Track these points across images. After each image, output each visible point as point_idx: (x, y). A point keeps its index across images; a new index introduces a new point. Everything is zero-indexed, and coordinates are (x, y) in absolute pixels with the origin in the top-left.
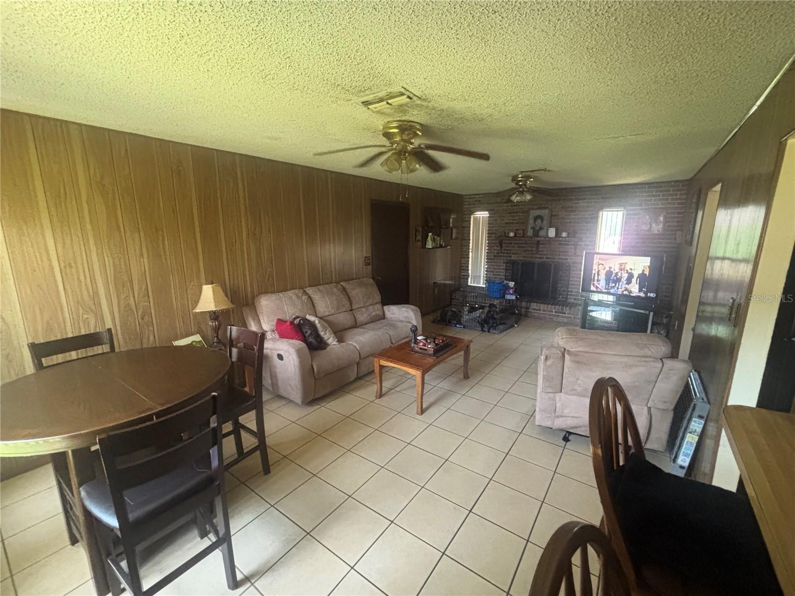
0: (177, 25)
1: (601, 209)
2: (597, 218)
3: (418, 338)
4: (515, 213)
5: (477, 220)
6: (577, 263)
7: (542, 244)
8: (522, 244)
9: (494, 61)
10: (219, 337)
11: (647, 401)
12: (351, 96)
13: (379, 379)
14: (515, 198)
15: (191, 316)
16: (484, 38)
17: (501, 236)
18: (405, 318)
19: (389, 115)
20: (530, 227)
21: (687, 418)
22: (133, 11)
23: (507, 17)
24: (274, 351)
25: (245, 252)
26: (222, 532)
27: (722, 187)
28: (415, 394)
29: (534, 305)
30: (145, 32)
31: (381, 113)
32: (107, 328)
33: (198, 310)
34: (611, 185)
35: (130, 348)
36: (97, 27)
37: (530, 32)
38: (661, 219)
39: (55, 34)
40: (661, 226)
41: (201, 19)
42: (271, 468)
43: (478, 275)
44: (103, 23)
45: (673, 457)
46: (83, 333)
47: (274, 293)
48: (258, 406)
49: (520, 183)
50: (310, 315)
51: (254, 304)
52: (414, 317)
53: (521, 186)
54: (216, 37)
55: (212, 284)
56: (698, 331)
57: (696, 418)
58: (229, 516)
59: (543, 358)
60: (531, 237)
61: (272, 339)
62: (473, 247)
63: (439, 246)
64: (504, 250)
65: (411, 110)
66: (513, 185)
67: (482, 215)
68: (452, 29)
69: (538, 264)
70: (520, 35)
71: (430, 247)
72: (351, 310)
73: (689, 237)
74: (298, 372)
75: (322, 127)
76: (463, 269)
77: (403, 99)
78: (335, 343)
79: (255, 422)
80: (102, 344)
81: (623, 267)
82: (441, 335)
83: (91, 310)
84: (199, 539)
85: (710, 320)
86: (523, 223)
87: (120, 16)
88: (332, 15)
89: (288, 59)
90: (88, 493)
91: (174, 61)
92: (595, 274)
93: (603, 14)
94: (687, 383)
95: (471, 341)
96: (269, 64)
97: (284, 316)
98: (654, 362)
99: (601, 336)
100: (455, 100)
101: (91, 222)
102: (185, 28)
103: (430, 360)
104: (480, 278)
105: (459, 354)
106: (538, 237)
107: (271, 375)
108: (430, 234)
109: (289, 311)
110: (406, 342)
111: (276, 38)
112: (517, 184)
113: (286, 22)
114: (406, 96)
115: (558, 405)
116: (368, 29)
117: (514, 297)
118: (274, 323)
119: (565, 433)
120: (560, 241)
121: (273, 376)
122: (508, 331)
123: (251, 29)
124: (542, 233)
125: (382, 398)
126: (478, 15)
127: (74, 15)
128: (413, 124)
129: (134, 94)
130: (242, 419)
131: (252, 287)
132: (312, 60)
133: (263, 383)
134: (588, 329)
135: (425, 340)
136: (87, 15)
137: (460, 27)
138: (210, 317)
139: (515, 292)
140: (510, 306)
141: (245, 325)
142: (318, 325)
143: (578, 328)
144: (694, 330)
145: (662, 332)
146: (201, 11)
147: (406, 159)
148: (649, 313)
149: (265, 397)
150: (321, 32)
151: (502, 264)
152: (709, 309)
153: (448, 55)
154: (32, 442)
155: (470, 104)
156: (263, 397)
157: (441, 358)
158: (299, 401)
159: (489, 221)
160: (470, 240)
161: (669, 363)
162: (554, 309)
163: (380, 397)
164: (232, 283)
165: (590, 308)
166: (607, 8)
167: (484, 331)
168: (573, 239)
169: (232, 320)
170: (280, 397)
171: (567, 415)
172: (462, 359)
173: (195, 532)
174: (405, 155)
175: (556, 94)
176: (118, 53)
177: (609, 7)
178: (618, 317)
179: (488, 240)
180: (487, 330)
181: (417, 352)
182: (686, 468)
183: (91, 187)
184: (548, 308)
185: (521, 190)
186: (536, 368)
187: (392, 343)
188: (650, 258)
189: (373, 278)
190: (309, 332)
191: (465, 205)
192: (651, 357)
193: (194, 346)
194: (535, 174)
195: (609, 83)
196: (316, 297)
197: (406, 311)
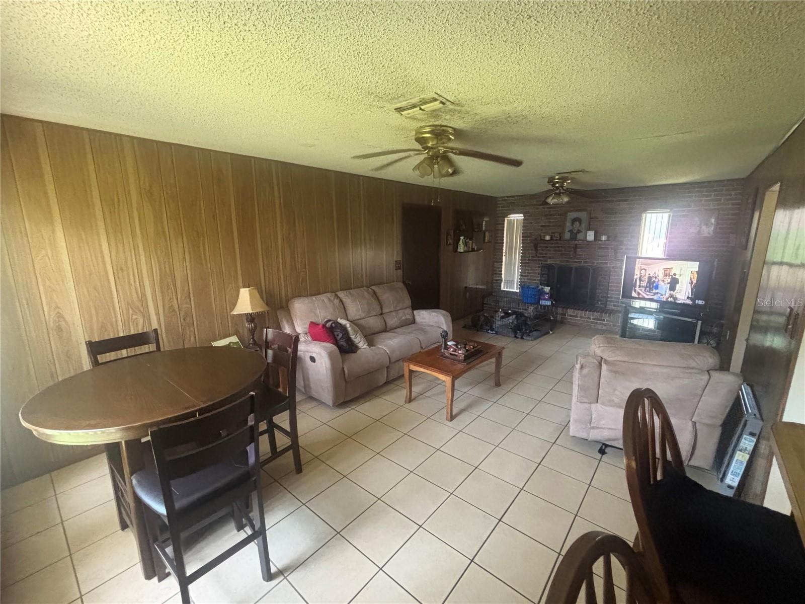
0: (223, 44)
1: (645, 211)
2: (640, 220)
3: (448, 343)
4: (551, 215)
5: (511, 223)
6: (617, 268)
7: (581, 248)
8: (558, 247)
9: (530, 64)
10: (255, 338)
11: (691, 415)
12: (384, 103)
13: (408, 383)
14: (551, 201)
15: (229, 317)
16: (518, 42)
17: (536, 239)
18: (436, 322)
19: (422, 120)
20: (567, 230)
21: (738, 434)
22: (183, 33)
23: (542, 21)
24: (307, 353)
25: (280, 256)
26: (257, 525)
27: (781, 186)
28: (445, 399)
29: (570, 312)
30: (194, 52)
31: (413, 118)
32: (153, 328)
33: (235, 312)
34: (656, 186)
35: (174, 348)
36: (151, 50)
37: (566, 35)
38: (713, 220)
39: (114, 57)
40: (712, 228)
41: (245, 38)
42: (303, 467)
43: (511, 279)
44: (157, 45)
45: (721, 476)
46: (132, 332)
47: (308, 296)
48: (292, 407)
49: (556, 185)
50: (341, 318)
51: (287, 307)
52: (444, 322)
53: (557, 188)
54: (258, 53)
55: (249, 287)
56: (752, 342)
57: (746, 435)
58: (265, 511)
59: (578, 366)
60: (569, 241)
61: (305, 342)
62: (506, 250)
63: (470, 249)
64: (540, 253)
65: (444, 115)
66: (550, 187)
67: (517, 218)
68: (486, 35)
69: (576, 268)
70: (556, 39)
71: (462, 251)
72: (381, 314)
73: (744, 240)
74: (329, 373)
75: (356, 134)
76: (496, 274)
77: (436, 105)
78: (365, 347)
79: (288, 422)
80: (149, 344)
81: (667, 272)
82: (472, 341)
83: (140, 311)
84: (236, 531)
85: (765, 329)
86: (560, 226)
87: (172, 38)
88: (367, 28)
89: (324, 71)
90: (138, 481)
91: (218, 77)
92: (636, 280)
93: (644, 13)
94: (738, 396)
95: (503, 348)
96: (306, 76)
97: (317, 319)
98: (698, 373)
99: (641, 345)
100: (488, 103)
101: (141, 229)
102: (230, 46)
103: (460, 366)
104: (514, 283)
105: (490, 360)
106: (576, 240)
107: (303, 377)
108: (462, 238)
109: (321, 314)
110: (436, 347)
111: (313, 52)
112: (553, 185)
113: (323, 37)
114: (438, 102)
115: (593, 417)
116: (403, 39)
117: (549, 303)
118: (307, 326)
119: (601, 445)
120: (600, 244)
121: (306, 379)
122: (542, 338)
123: (290, 44)
124: (580, 236)
125: (411, 403)
126: (513, 21)
127: (131, 39)
128: (445, 128)
129: (181, 108)
130: (276, 419)
131: (286, 291)
132: (347, 71)
133: (297, 385)
134: (628, 338)
135: (456, 345)
136: (143, 39)
137: (495, 32)
138: (247, 319)
139: (551, 298)
140: (545, 312)
141: (278, 327)
142: (349, 329)
143: (618, 336)
144: (747, 340)
145: (712, 342)
146: (245, 31)
147: (438, 163)
148: (697, 322)
149: (298, 398)
150: (356, 44)
151: (537, 268)
152: (764, 318)
153: (482, 61)
154: (91, 432)
155: (504, 108)
156: (297, 397)
157: (472, 364)
158: (330, 403)
159: (523, 223)
160: (503, 243)
161: (716, 375)
162: (592, 316)
163: (409, 402)
164: (267, 287)
165: (630, 315)
166: (649, 7)
167: (518, 338)
168: (613, 243)
169: (267, 322)
170: (311, 398)
171: (603, 427)
172: (494, 366)
173: (232, 525)
174: (437, 160)
175: (595, 95)
176: (169, 72)
177: (651, 6)
178: (661, 325)
179: (522, 243)
180: (520, 337)
181: (447, 357)
182: (735, 488)
183: (141, 196)
184: (585, 315)
185: (557, 192)
186: (572, 377)
187: (422, 348)
188: (698, 263)
189: (404, 283)
190: (341, 335)
191: (499, 207)
192: (696, 369)
193: (231, 347)
194: (573, 175)
195: (652, 82)
196: (348, 301)
197: (437, 316)
